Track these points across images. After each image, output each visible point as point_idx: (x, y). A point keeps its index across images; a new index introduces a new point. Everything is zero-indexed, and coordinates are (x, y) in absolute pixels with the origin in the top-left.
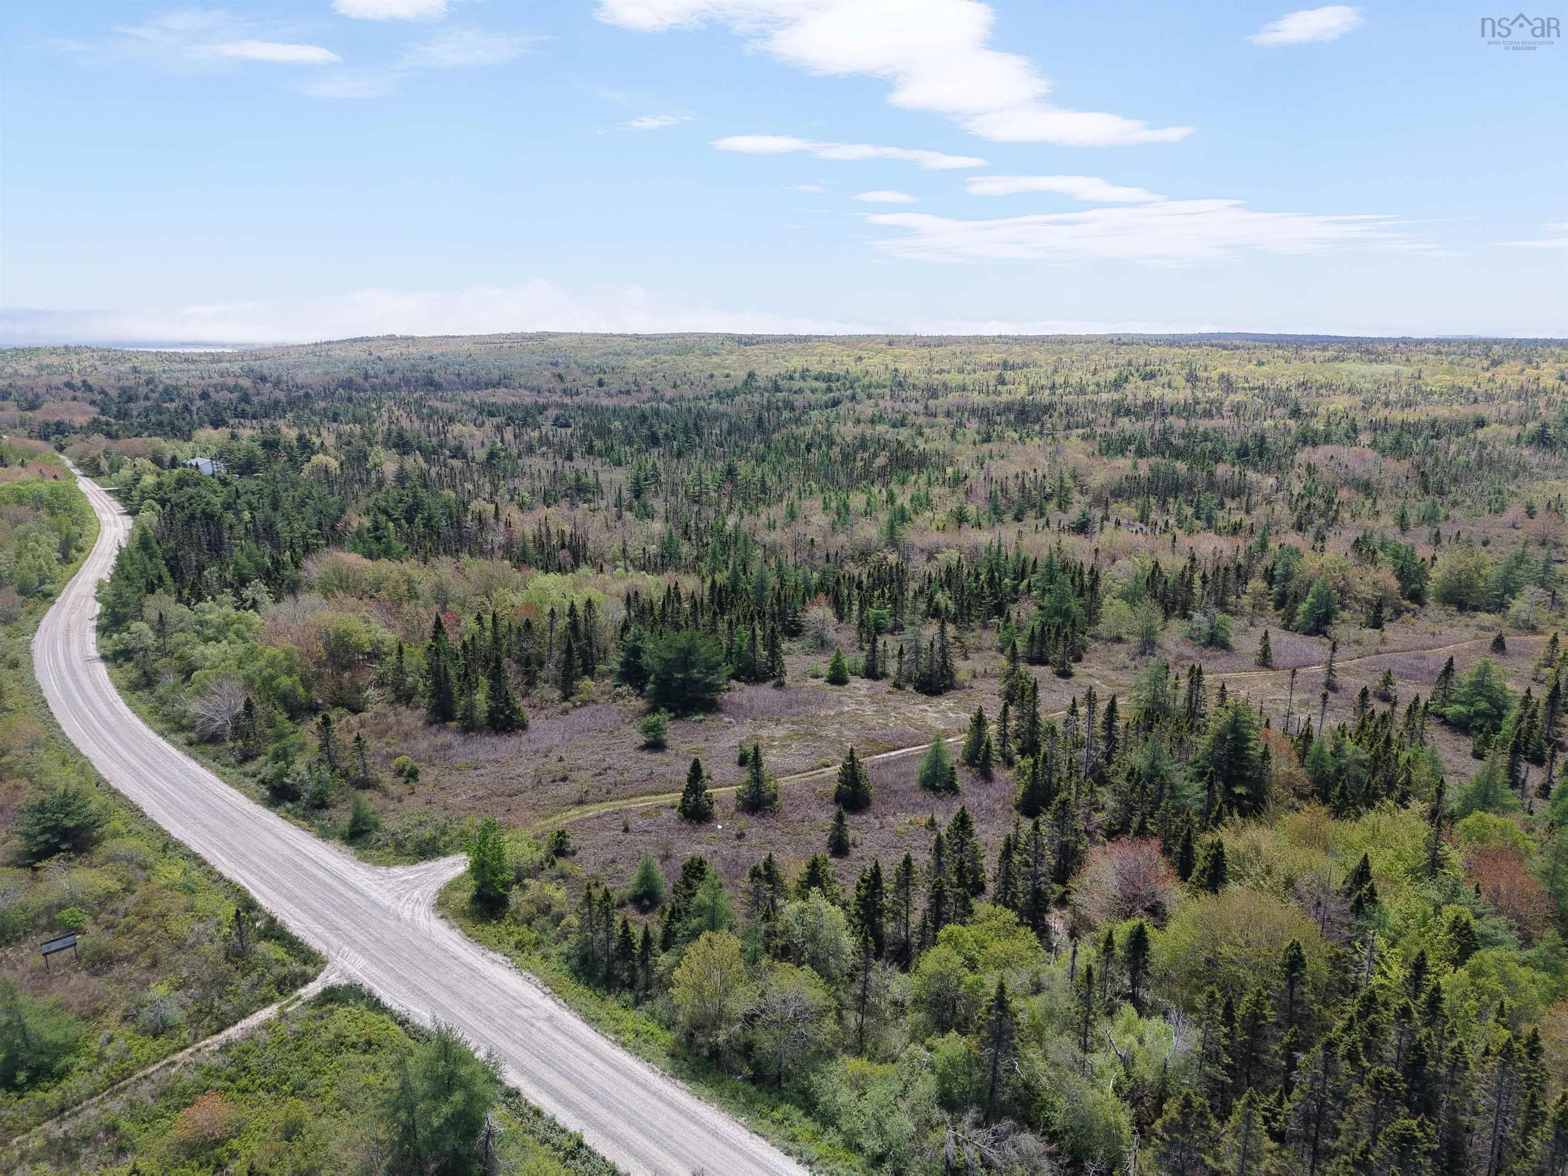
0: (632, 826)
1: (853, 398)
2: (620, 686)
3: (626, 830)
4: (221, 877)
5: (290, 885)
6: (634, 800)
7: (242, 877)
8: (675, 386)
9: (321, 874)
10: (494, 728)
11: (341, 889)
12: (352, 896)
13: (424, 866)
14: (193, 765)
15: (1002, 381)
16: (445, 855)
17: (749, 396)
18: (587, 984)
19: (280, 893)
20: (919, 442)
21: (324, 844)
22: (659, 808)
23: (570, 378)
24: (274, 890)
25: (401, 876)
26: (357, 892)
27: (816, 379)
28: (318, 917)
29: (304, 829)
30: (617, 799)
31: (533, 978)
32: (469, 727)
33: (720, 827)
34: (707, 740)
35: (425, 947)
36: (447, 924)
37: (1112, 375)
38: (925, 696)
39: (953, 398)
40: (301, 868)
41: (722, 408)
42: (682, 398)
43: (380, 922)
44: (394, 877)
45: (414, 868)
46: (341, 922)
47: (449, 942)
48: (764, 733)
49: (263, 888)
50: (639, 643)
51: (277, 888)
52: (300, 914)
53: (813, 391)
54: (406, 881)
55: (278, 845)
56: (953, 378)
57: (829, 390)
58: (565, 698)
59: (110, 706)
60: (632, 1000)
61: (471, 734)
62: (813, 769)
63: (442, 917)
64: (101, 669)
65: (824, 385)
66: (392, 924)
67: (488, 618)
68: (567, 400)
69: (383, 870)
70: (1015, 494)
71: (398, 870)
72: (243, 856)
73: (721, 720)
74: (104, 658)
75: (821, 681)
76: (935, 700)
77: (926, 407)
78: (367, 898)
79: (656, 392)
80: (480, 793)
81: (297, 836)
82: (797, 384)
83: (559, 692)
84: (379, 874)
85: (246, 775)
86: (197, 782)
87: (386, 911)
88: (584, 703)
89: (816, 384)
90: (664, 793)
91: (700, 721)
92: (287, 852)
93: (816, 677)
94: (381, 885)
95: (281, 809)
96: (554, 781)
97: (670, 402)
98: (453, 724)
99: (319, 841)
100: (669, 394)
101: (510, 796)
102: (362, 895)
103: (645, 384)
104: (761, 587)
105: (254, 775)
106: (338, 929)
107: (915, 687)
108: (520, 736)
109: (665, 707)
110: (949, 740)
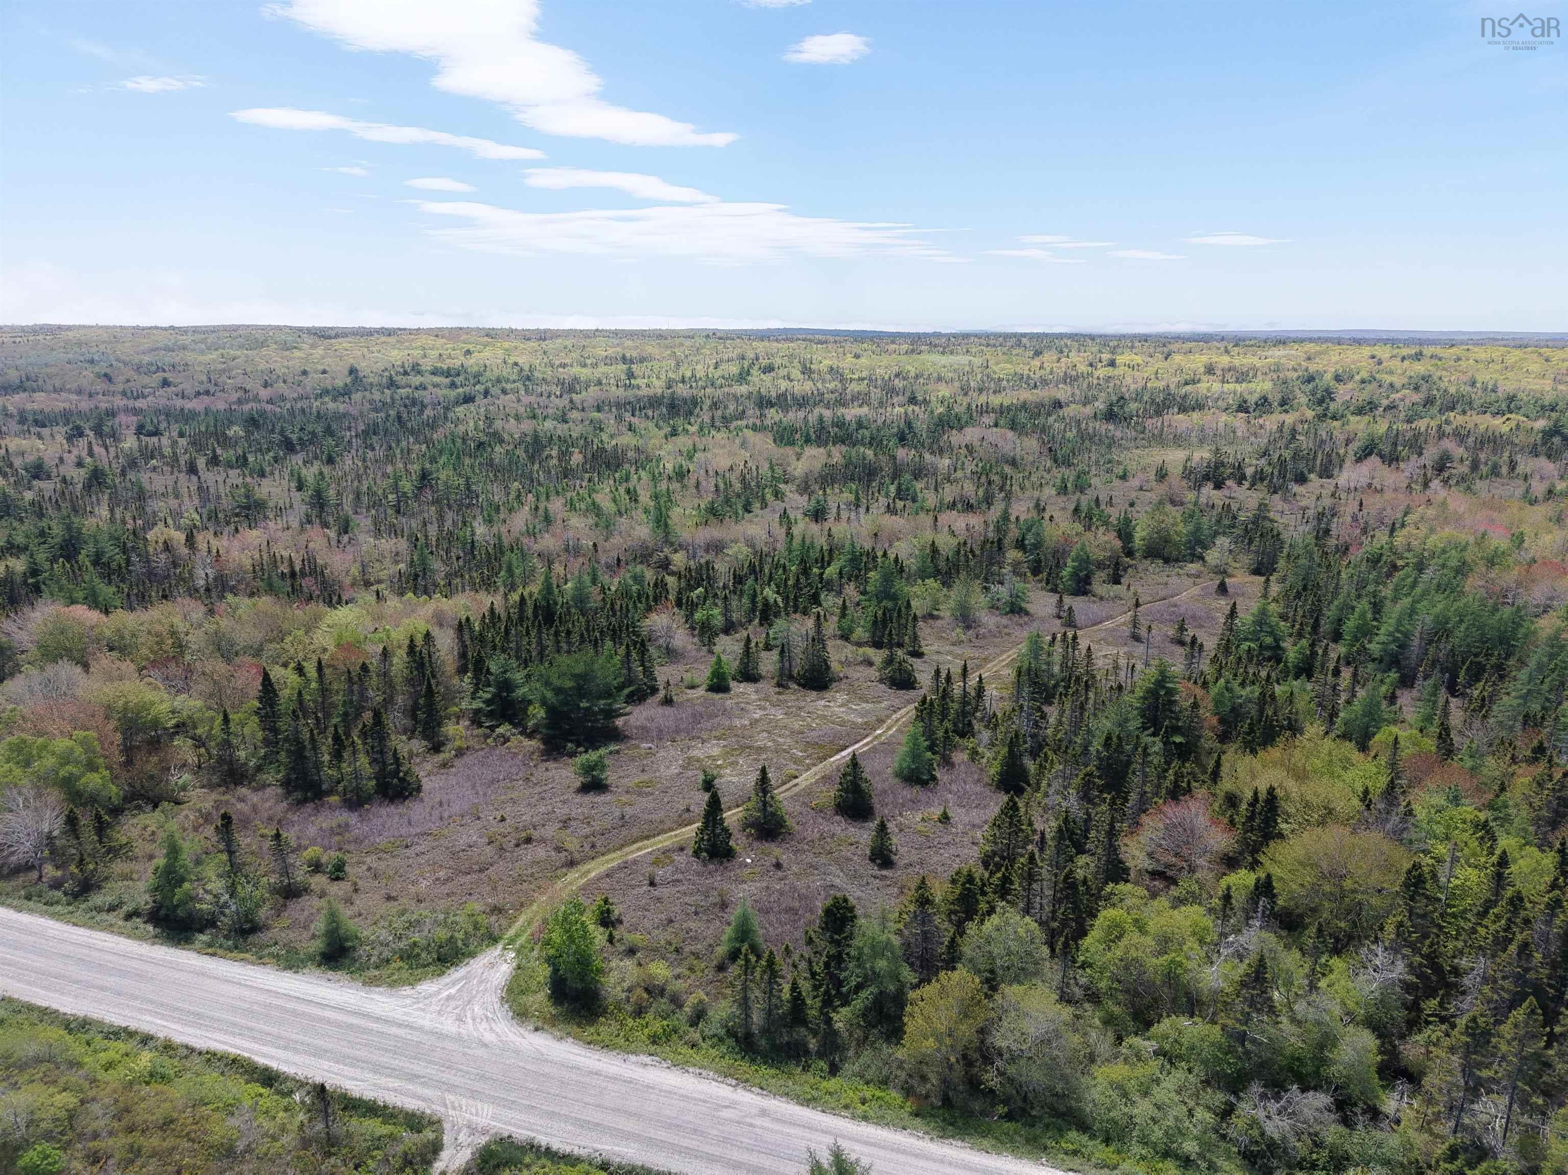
0: (657, 880)
1: (486, 393)
2: (498, 726)
3: (652, 884)
4: (192, 1050)
5: (300, 1037)
6: (627, 849)
7: (225, 1043)
8: (266, 385)
9: (328, 1014)
10: (385, 795)
11: (375, 1026)
12: (398, 1031)
13: (457, 974)
14: (4, 913)
15: (631, 375)
16: (472, 955)
17: (367, 394)
18: (765, 1063)
19: (296, 1051)
20: (605, 437)
21: (297, 976)
22: (666, 852)
24: (286, 1048)
25: (439, 992)
26: (400, 1025)
27: (433, 373)
28: (377, 1068)
29: (253, 964)
30: (609, 851)
31: (704, 1073)
32: (355, 802)
33: (749, 861)
34: (643, 771)
35: (547, 1069)
36: (549, 1036)
37: (734, 369)
38: (814, 693)
40: (294, 1013)
42: (283, 398)
43: (465, 1054)
44: (431, 996)
45: (445, 980)
46: (418, 1068)
47: (571, 1056)
48: (696, 753)
49: (264, 1049)
51: (288, 1045)
52: (351, 1072)
53: (435, 386)
54: (449, 998)
55: (236, 991)
56: (584, 373)
57: (453, 385)
58: (436, 748)
60: (826, 1067)
61: (367, 806)
62: (784, 783)
63: (537, 1029)
66: (481, 1052)
68: (140, 404)
69: (407, 990)
70: (738, 486)
71: (427, 987)
72: (199, 1015)
73: (638, 747)
75: (701, 692)
76: (828, 695)
77: (571, 401)
78: (421, 1029)
79: (246, 391)
80: (442, 874)
81: (252, 973)
82: (416, 380)
83: (424, 743)
84: (407, 996)
85: (99, 910)
87: (459, 1039)
88: (460, 753)
89: (437, 379)
90: (654, 836)
91: (618, 752)
92: (261, 998)
93: (692, 687)
94: (423, 1010)
95: (198, 945)
96: (517, 845)
97: (270, 401)
98: (331, 800)
99: (288, 974)
100: (264, 394)
101: (481, 871)
102: (411, 1028)
103: (226, 383)
104: (580, 599)
105: (112, 909)
106: (418, 1077)
107: (799, 685)
108: (422, 800)
109: (571, 741)
110: (879, 732)
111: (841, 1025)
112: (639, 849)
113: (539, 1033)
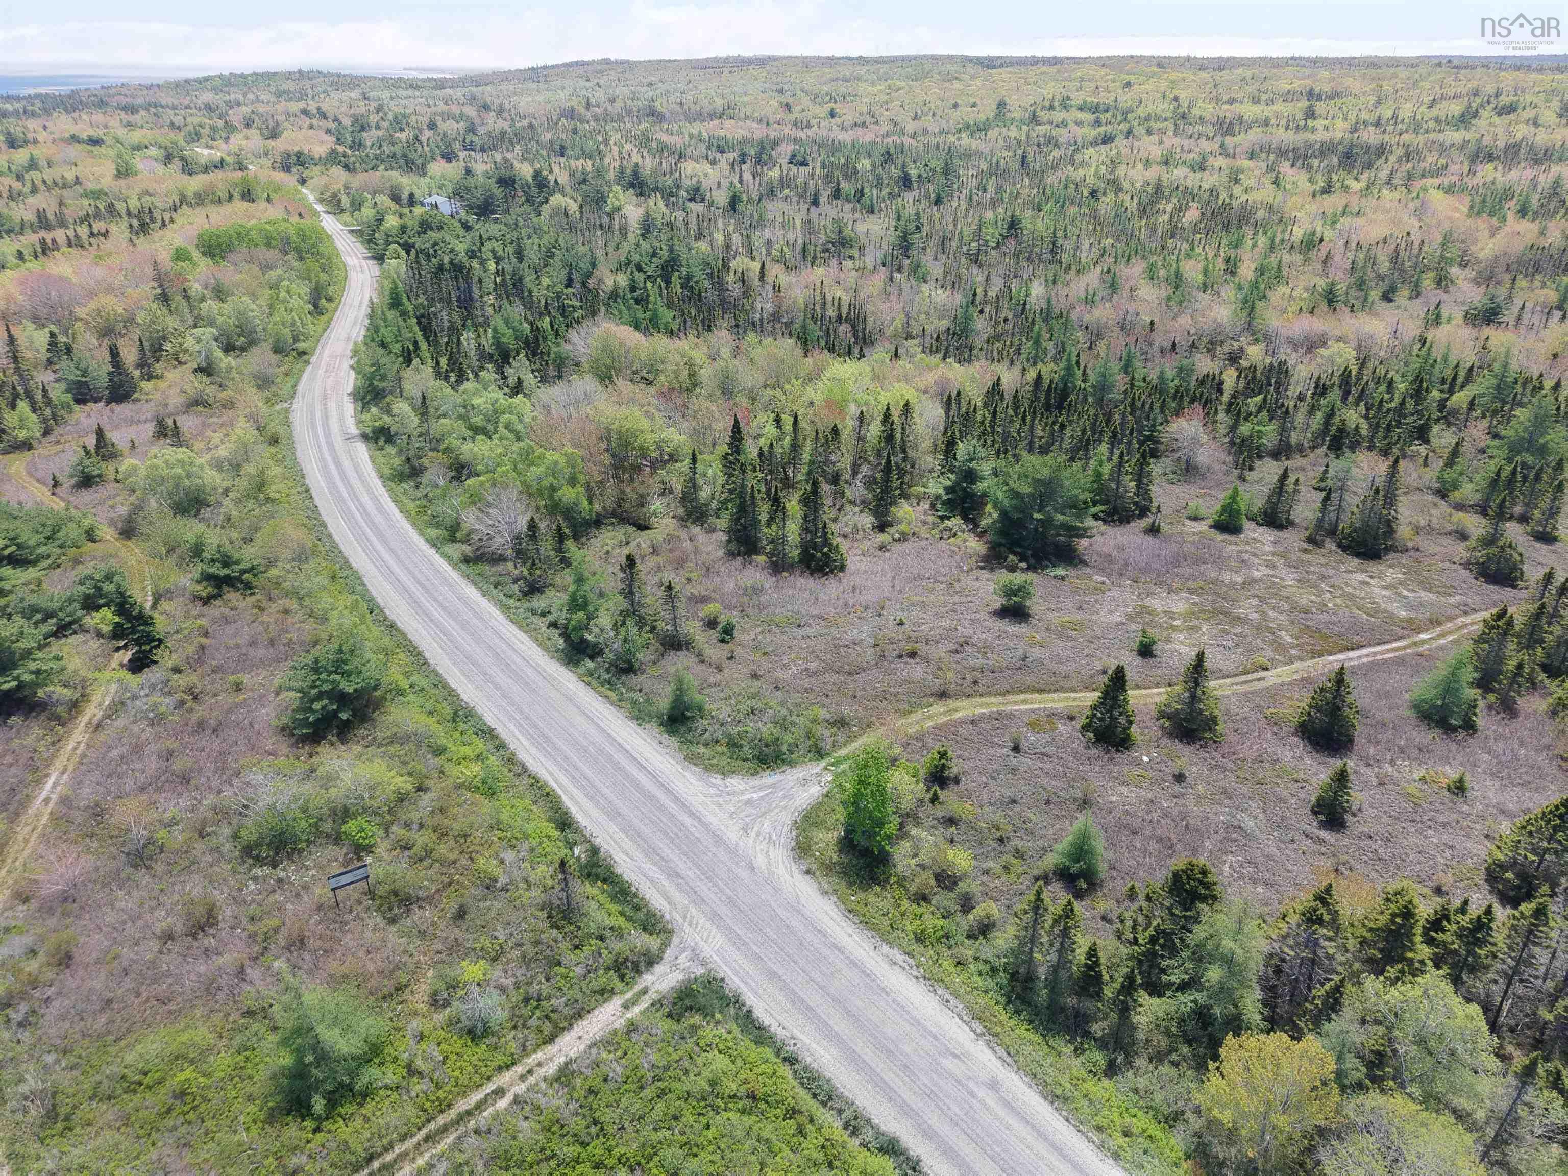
0: (1024, 745)
1: (1129, 132)
2: (949, 518)
3: (1016, 749)
4: (525, 770)
5: (606, 791)
6: (1011, 698)
7: (551, 774)
8: (916, 118)
10: (808, 567)
11: (672, 807)
12: (688, 821)
13: (769, 778)
14: (472, 593)
15: (1310, 114)
16: (791, 764)
17: (1004, 130)
18: (1031, 1022)
19: (597, 805)
20: (1237, 190)
21: (639, 730)
22: (1052, 715)
23: (799, 108)
24: (591, 798)
25: (742, 793)
26: (692, 814)
27: (1081, 109)
28: (651, 852)
29: (612, 704)
30: (989, 694)
31: (953, 1001)
32: (778, 566)
33: (1145, 759)
34: (1080, 608)
35: (795, 923)
36: (816, 886)
37: (1456, 109)
38: (1356, 561)
39: (1255, 135)
40: (618, 767)
41: (975, 144)
42: (925, 132)
43: (729, 870)
44: (734, 793)
45: (756, 781)
46: (682, 866)
47: (826, 919)
48: (1155, 603)
49: (575, 791)
50: (973, 465)
51: (594, 796)
52: (628, 845)
53: (1079, 123)
54: (749, 802)
55: (586, 725)
56: (1249, 111)
57: (1098, 123)
58: (882, 527)
59: (375, 499)
60: (1103, 1063)
61: (785, 574)
62: (1246, 673)
63: (808, 872)
64: (362, 450)
65: (1090, 117)
66: (744, 874)
67: (787, 420)
68: (801, 134)
69: (717, 779)
70: (1384, 266)
71: (736, 783)
72: (548, 740)
73: (1089, 578)
74: (365, 437)
75: (1202, 527)
76: (1374, 567)
77: (1222, 145)
78: (706, 826)
79: (896, 124)
80: (813, 666)
81: (606, 713)
82: (1059, 115)
83: (872, 519)
84: (714, 786)
85: (534, 612)
86: (481, 619)
87: (732, 851)
88: (904, 538)
89: (1081, 116)
90: (1049, 691)
91: (1063, 578)
93: (1195, 519)
94: (720, 806)
95: (581, 670)
96: (900, 657)
97: (913, 136)
98: (761, 559)
99: (632, 724)
100: (911, 127)
101: (850, 674)
102: (700, 820)
103: (881, 115)
104: (1103, 388)
105: (543, 615)
106: (678, 875)
107: (1339, 545)
108: (840, 581)
109: (1015, 554)
110: (1423, 636)
111: (1143, 1019)
112: (1025, 702)
113: (807, 877)
